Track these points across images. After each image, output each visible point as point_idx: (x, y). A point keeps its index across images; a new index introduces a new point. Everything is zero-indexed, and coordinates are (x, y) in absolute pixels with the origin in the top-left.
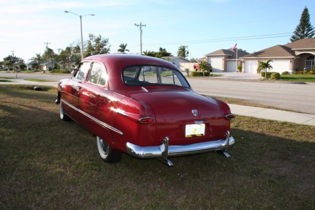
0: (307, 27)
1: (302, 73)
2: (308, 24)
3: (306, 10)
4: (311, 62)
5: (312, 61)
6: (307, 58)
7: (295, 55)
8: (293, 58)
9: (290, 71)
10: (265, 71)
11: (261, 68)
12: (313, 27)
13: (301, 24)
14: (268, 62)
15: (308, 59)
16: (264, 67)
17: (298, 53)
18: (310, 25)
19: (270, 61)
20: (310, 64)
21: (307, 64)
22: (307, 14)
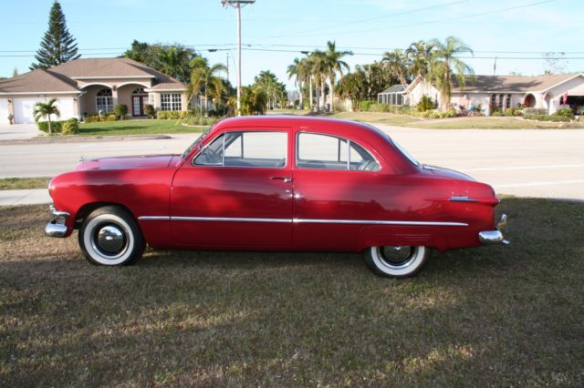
0: (63, 36)
1: (99, 120)
2: (63, 32)
3: (57, 6)
4: (104, 99)
5: (106, 97)
6: (97, 93)
7: (78, 89)
8: (78, 94)
9: (78, 117)
10: (47, 120)
11: (39, 114)
12: (73, 38)
13: (52, 31)
14: (52, 102)
15: (99, 94)
16: (44, 113)
17: (83, 85)
18: (67, 33)
19: (54, 101)
20: (104, 103)
21: (98, 104)
22: (61, 13)
